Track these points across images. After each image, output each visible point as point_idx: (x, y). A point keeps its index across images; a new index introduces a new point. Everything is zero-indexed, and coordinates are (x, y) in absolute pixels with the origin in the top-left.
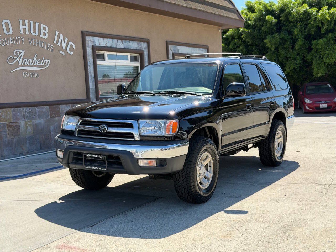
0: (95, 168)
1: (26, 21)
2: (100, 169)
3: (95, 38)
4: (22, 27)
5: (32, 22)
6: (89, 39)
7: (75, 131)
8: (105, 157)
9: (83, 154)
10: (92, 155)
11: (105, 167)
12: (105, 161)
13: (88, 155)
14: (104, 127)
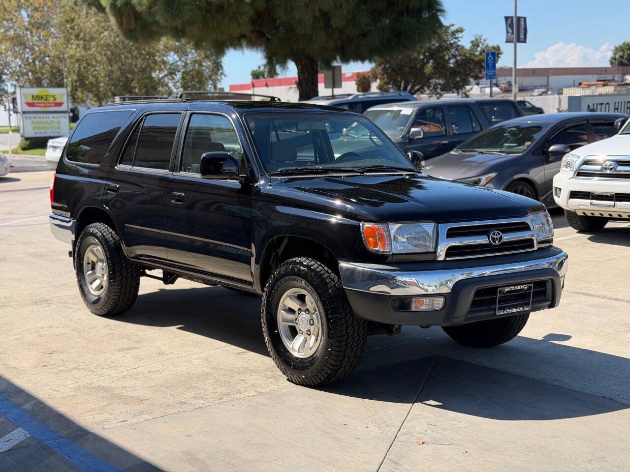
0: (515, 310)
2: (522, 309)
7: (435, 252)
8: (531, 286)
9: (499, 289)
10: (512, 288)
11: (529, 305)
12: (531, 292)
13: (507, 289)
14: (499, 234)
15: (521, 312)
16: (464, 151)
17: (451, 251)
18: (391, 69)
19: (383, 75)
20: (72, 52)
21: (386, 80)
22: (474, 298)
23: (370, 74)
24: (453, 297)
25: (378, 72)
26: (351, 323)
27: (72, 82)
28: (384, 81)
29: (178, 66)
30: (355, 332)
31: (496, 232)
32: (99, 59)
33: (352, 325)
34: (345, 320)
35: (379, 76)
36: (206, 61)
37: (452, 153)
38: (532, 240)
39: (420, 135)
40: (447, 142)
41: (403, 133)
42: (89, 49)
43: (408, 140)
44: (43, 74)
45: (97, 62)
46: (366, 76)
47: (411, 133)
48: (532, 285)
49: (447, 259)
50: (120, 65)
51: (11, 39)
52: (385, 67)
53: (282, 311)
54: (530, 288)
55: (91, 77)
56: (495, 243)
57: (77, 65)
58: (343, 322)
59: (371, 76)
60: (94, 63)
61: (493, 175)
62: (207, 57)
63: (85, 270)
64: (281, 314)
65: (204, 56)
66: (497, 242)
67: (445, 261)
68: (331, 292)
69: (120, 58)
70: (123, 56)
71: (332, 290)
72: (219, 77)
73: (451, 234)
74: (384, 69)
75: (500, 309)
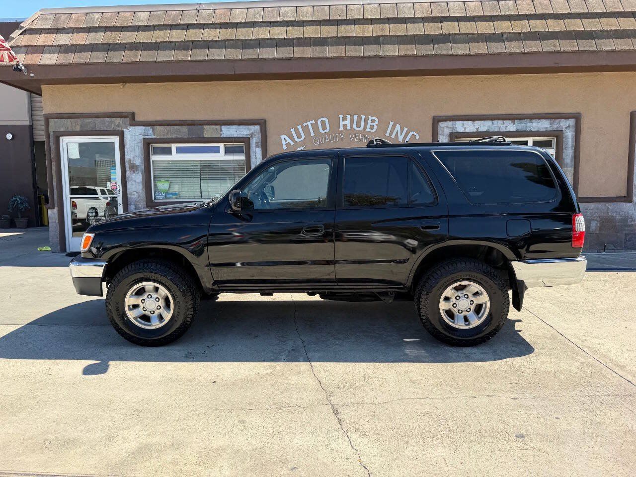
1: (348, 116)
3: (457, 123)
4: (342, 123)
5: (356, 116)
6: (446, 125)
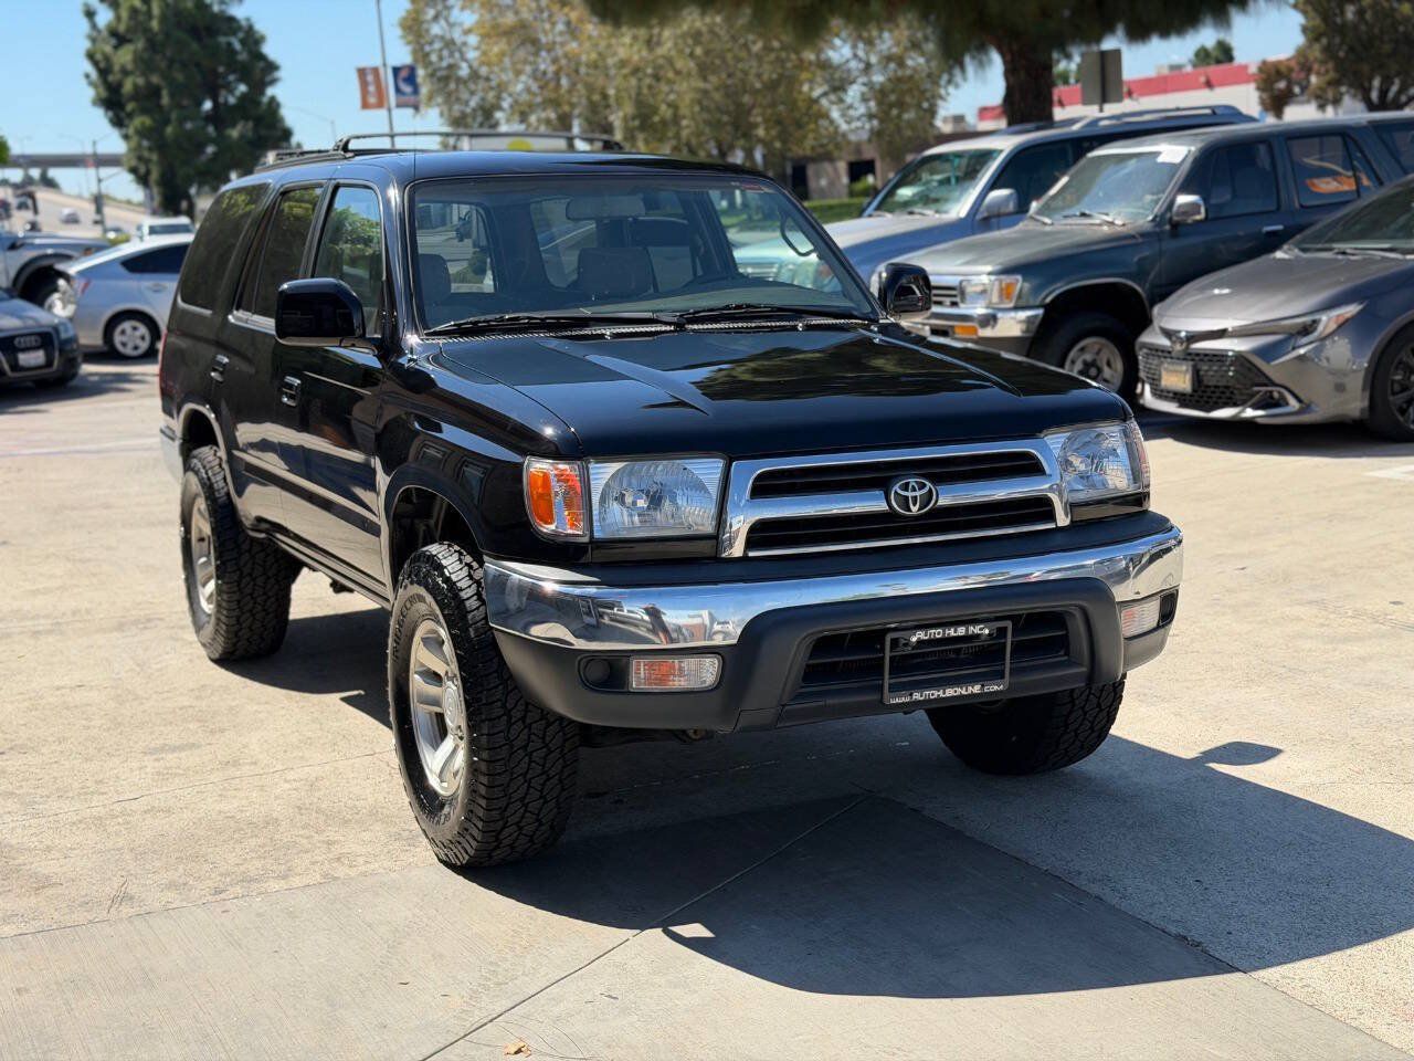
0: (950, 692)
2: (976, 689)
7: (715, 538)
8: (1006, 628)
9: (889, 638)
10: (937, 633)
11: (1002, 677)
12: (1005, 644)
13: (920, 635)
14: (923, 486)
15: (973, 695)
16: (1304, 250)
17: (762, 534)
18: (1345, 48)
19: (1323, 62)
20: (622, 53)
21: (1332, 75)
22: (811, 657)
23: (1293, 64)
24: (741, 658)
25: (1311, 58)
26: (519, 715)
27: (625, 119)
28: (1327, 78)
29: (849, 71)
30: (533, 737)
31: (912, 482)
32: (679, 64)
33: (523, 719)
34: (504, 706)
35: (1316, 66)
36: (913, 54)
37: (1279, 254)
38: (1047, 502)
39: (1199, 213)
40: (1280, 227)
41: (1156, 210)
42: (659, 44)
43: (1167, 227)
44: (573, 106)
45: (678, 73)
46: (1283, 69)
47: (1175, 208)
48: (1009, 624)
49: (751, 554)
50: (724, 76)
51: (508, 33)
52: (1329, 44)
53: (416, 676)
54: (1002, 632)
55: (663, 107)
56: (910, 510)
57: (633, 81)
58: (498, 711)
59: (1297, 68)
60: (671, 75)
61: (1351, 310)
62: (915, 46)
63: (195, 556)
64: (417, 683)
65: (909, 45)
66: (915, 509)
67: (745, 558)
68: (472, 634)
69: (724, 60)
70: (729, 56)
71: (476, 630)
72: (942, 92)
73: (765, 488)
74: (1327, 50)
75: (894, 689)
